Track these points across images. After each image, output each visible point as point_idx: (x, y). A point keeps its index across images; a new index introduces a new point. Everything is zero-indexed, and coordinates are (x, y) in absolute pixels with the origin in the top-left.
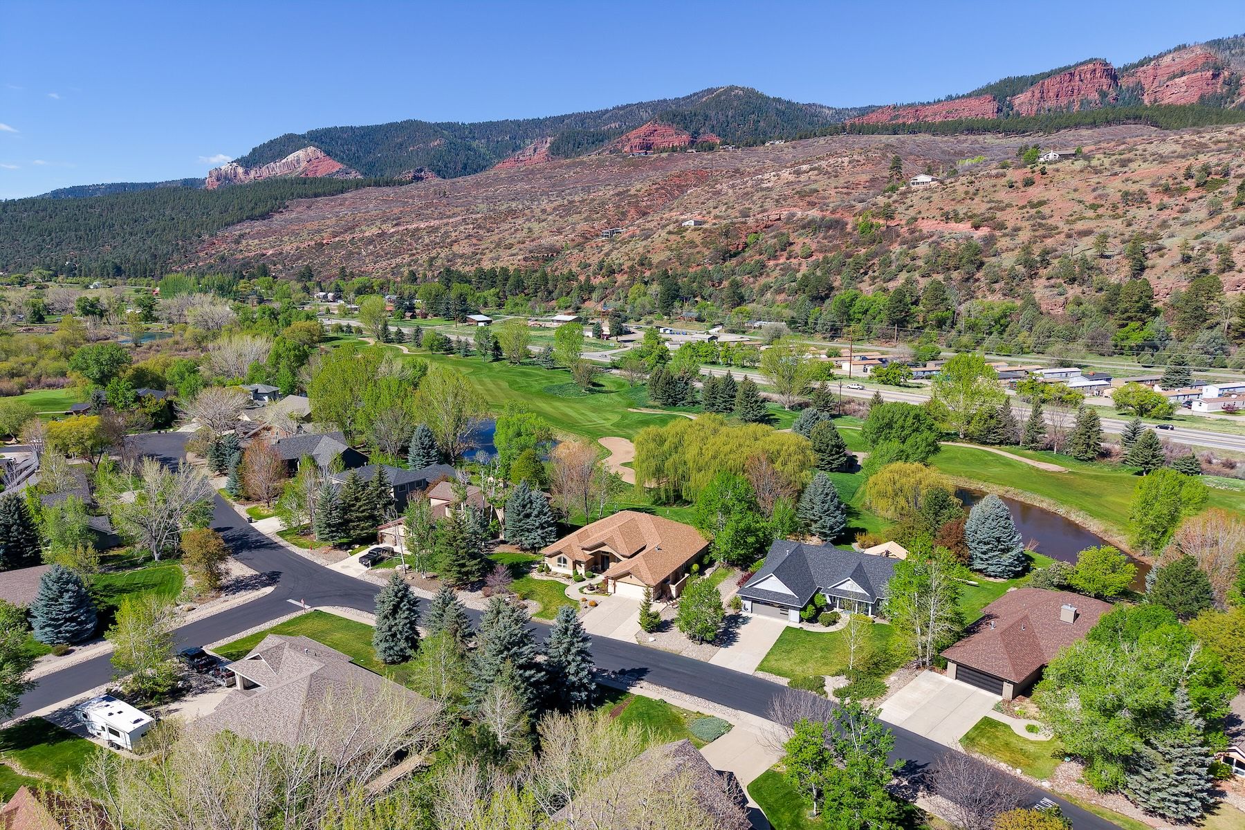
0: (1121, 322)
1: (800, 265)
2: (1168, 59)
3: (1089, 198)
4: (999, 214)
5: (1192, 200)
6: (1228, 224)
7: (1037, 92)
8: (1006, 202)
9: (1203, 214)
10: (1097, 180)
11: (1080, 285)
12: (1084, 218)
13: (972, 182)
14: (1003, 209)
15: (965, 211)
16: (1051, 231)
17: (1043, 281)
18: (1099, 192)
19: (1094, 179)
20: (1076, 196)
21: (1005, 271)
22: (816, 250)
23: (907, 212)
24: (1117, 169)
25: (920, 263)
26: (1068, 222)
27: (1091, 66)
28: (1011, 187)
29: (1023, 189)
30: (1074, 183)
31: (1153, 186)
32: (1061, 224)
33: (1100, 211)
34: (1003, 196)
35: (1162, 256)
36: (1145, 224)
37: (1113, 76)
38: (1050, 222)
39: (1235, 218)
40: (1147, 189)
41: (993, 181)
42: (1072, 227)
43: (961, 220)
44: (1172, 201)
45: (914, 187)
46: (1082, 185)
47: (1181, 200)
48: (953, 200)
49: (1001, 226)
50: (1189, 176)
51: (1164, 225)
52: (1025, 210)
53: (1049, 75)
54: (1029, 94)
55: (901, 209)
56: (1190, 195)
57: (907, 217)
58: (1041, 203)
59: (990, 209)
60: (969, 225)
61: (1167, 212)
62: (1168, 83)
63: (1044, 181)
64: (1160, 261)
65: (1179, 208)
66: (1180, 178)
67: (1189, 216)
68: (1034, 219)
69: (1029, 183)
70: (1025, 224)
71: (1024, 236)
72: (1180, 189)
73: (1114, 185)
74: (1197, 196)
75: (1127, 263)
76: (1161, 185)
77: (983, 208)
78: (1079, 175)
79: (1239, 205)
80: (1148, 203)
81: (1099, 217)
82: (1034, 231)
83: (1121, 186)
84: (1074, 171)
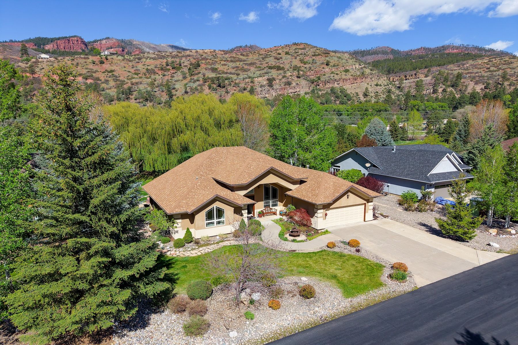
2: (104, 42)
3: (132, 70)
4: (94, 74)
5: (174, 73)
6: (192, 81)
7: (55, 45)
8: (95, 70)
9: (181, 78)
10: (132, 64)
11: (150, 102)
12: (134, 78)
13: (73, 60)
14: (95, 72)
16: (123, 83)
17: (133, 100)
18: (135, 68)
19: (130, 64)
20: (125, 69)
21: (114, 96)
23: (41, 71)
24: (137, 60)
26: (128, 79)
27: (76, 38)
28: (94, 63)
29: (100, 65)
30: (122, 64)
31: (156, 67)
32: (126, 80)
33: (140, 75)
34: (91, 66)
35: (176, 91)
36: (161, 81)
37: (86, 44)
38: (120, 78)
39: (193, 79)
40: (154, 68)
41: (85, 60)
42: (131, 81)
44: (165, 73)
45: (40, 60)
46: (126, 65)
47: (169, 73)
49: (98, 79)
50: (167, 65)
52: (106, 74)
53: (59, 39)
54: (52, 46)
55: (37, 70)
56: (172, 72)
57: (42, 74)
58: (112, 71)
59: (88, 72)
60: (82, 78)
61: (167, 77)
63: (108, 63)
64: (177, 93)
65: (170, 76)
66: (165, 66)
67: (176, 78)
68: (112, 77)
69: (102, 63)
70: (109, 79)
71: (112, 83)
72: (167, 69)
73: (140, 66)
74: (174, 72)
75: (164, 94)
76: (159, 68)
77: (84, 71)
78: (123, 62)
79: (192, 75)
80: (157, 73)
81: (141, 78)
82: (115, 82)
83: (143, 67)
84: (119, 60)
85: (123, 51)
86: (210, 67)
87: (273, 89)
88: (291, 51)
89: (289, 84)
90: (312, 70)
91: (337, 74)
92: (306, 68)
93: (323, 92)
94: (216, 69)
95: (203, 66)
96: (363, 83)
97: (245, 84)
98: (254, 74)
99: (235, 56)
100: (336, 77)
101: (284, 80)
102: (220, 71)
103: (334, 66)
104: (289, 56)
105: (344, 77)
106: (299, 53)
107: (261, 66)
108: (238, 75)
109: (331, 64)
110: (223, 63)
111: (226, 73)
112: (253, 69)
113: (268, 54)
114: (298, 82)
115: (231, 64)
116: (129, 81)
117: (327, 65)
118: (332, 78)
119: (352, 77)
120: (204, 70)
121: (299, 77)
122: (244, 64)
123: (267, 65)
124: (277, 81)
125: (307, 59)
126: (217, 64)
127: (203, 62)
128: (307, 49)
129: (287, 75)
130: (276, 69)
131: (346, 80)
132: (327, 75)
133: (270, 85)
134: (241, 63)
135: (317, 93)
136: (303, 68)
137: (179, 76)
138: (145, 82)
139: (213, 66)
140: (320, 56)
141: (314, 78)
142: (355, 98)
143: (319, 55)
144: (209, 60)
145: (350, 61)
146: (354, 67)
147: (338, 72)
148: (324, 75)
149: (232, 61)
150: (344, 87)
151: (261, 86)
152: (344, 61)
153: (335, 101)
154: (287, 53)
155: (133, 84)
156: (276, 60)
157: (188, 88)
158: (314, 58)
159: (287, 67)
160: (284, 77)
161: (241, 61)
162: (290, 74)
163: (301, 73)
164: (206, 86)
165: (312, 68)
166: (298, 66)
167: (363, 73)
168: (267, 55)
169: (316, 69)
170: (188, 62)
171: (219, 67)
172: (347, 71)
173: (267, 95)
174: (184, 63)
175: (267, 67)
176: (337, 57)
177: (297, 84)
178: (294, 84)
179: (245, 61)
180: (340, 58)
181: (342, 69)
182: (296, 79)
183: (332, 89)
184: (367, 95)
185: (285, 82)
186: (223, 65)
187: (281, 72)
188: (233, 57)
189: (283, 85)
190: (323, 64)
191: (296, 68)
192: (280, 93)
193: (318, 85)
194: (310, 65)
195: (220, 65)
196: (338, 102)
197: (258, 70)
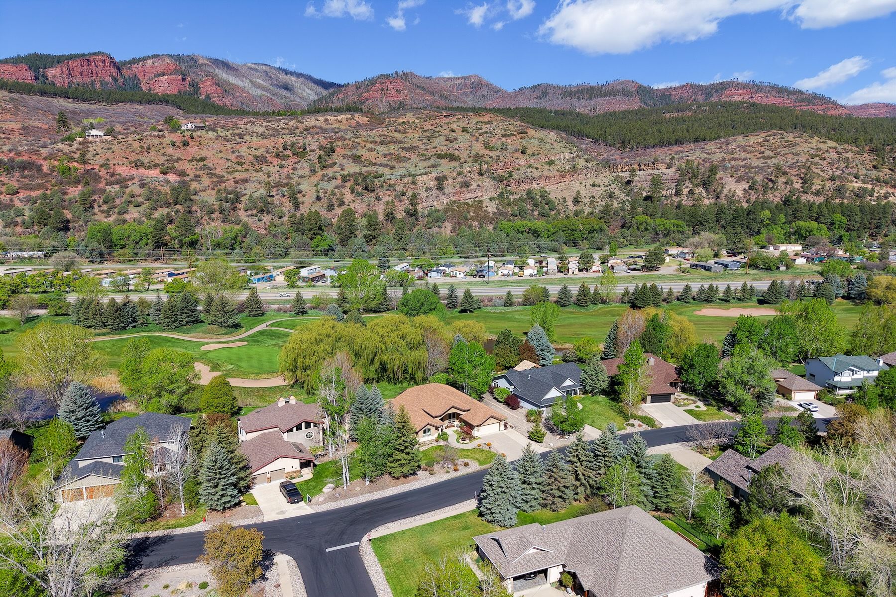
0: (310, 236)
1: (11, 200)
2: (149, 62)
3: (233, 157)
4: (176, 165)
5: (295, 163)
6: (326, 178)
7: (65, 69)
8: (176, 156)
9: (307, 172)
10: (231, 146)
11: (268, 214)
12: (237, 171)
13: (141, 140)
14: (177, 161)
15: (148, 160)
16: (221, 180)
17: (243, 212)
18: (236, 154)
19: (228, 145)
20: (222, 155)
21: (213, 204)
22: (20, 188)
23: (95, 159)
24: (238, 139)
25: (140, 199)
26: (228, 173)
27: (100, 57)
28: (174, 145)
29: (184, 148)
30: (216, 146)
31: (268, 152)
32: (225, 174)
33: (245, 166)
34: (170, 150)
35: (304, 196)
36: (278, 176)
37: (118, 67)
38: (217, 172)
39: (327, 175)
40: (265, 154)
41: (159, 140)
42: (234, 176)
43: (149, 168)
44: (283, 162)
45: (90, 139)
46: (222, 148)
47: (289, 162)
48: (133, 152)
49: (182, 174)
50: (285, 148)
51: (288, 177)
52: (193, 163)
53: (71, 57)
54: (59, 70)
55: (89, 156)
56: (294, 160)
57: (98, 163)
58: (202, 159)
59: (167, 160)
60: (157, 171)
61: (286, 169)
62: (156, 79)
63: (194, 143)
64: (304, 199)
65: (291, 167)
66: (281, 150)
67: (299, 172)
68: (204, 169)
69: (186, 144)
70: (201, 173)
71: (206, 181)
72: (284, 156)
73: (244, 150)
74: (297, 160)
75: (285, 200)
76: (273, 152)
77: (161, 160)
78: (217, 142)
79: (324, 167)
80: (271, 163)
81: (247, 170)
82: (210, 178)
83: (249, 151)
84: (211, 139)
85: (184, 79)
86: (349, 154)
87: (444, 194)
88: (471, 125)
89: (466, 185)
90: (501, 162)
91: (537, 169)
92: (491, 157)
93: (515, 196)
94: (359, 157)
95: (339, 151)
96: (573, 182)
97: (404, 187)
98: (416, 167)
99: (386, 134)
100: (536, 174)
101: (459, 179)
102: (365, 160)
103: (533, 155)
104: (468, 136)
105: (546, 173)
106: (483, 130)
107: (425, 152)
108: (392, 168)
109: (529, 152)
110: (369, 145)
111: (375, 164)
112: (413, 157)
113: (437, 130)
114: (480, 183)
115: (382, 149)
116: (230, 177)
117: (523, 153)
118: (529, 174)
119: (558, 173)
120: (342, 158)
121: (482, 175)
122: (400, 148)
123: (434, 151)
124: (450, 181)
125: (494, 141)
126: (360, 148)
127: (339, 143)
128: (495, 124)
129: (464, 171)
130: (448, 160)
131: (550, 178)
132: (522, 170)
133: (440, 188)
134: (396, 146)
135: (508, 198)
136: (487, 159)
137: (304, 168)
138: (255, 179)
139: (354, 151)
140: (513, 138)
141: (504, 174)
142: (560, 207)
143: (512, 135)
144: (347, 141)
145: (557, 146)
146: (562, 157)
147: (539, 166)
148: (519, 169)
149: (382, 143)
150: (547, 189)
151: (428, 189)
152: (548, 146)
153: (532, 211)
154: (464, 130)
155: (236, 182)
156: (448, 143)
157: (321, 191)
158: (504, 139)
159: (464, 155)
160: (459, 174)
161: (395, 143)
162: (468, 169)
163: (485, 166)
164: (347, 189)
165: (501, 158)
166: (481, 153)
167: (574, 167)
168: (435, 131)
169: (506, 160)
170: (316, 143)
171: (363, 153)
172: (551, 163)
173: (435, 203)
174: (309, 145)
175: (435, 154)
176: (539, 139)
177: (479, 186)
178: (474, 186)
179: (401, 142)
180: (541, 140)
181: (543, 160)
182: (477, 177)
183: (529, 192)
184: (578, 202)
185: (462, 182)
186: (369, 150)
187: (456, 164)
188: (384, 135)
189: (458, 187)
190: (517, 150)
191: (477, 158)
192: (454, 199)
193: (509, 186)
194: (498, 153)
195: (364, 150)
196: (536, 213)
197: (421, 160)
